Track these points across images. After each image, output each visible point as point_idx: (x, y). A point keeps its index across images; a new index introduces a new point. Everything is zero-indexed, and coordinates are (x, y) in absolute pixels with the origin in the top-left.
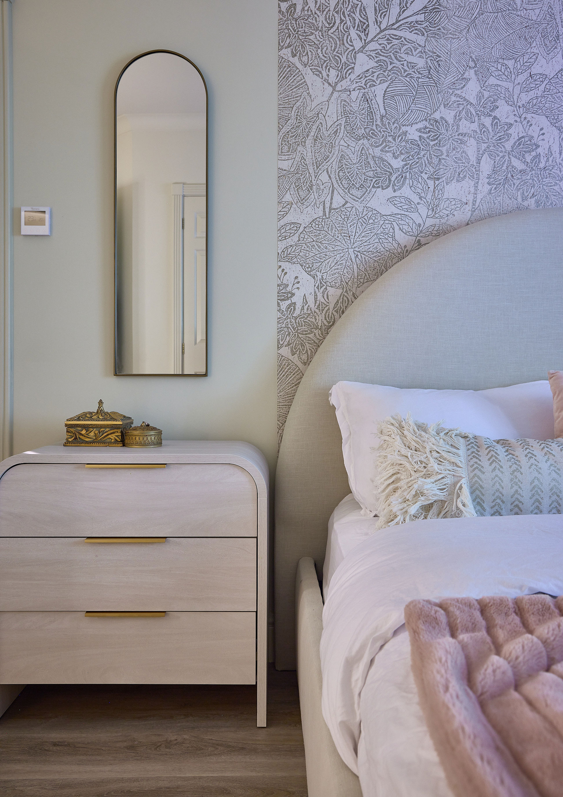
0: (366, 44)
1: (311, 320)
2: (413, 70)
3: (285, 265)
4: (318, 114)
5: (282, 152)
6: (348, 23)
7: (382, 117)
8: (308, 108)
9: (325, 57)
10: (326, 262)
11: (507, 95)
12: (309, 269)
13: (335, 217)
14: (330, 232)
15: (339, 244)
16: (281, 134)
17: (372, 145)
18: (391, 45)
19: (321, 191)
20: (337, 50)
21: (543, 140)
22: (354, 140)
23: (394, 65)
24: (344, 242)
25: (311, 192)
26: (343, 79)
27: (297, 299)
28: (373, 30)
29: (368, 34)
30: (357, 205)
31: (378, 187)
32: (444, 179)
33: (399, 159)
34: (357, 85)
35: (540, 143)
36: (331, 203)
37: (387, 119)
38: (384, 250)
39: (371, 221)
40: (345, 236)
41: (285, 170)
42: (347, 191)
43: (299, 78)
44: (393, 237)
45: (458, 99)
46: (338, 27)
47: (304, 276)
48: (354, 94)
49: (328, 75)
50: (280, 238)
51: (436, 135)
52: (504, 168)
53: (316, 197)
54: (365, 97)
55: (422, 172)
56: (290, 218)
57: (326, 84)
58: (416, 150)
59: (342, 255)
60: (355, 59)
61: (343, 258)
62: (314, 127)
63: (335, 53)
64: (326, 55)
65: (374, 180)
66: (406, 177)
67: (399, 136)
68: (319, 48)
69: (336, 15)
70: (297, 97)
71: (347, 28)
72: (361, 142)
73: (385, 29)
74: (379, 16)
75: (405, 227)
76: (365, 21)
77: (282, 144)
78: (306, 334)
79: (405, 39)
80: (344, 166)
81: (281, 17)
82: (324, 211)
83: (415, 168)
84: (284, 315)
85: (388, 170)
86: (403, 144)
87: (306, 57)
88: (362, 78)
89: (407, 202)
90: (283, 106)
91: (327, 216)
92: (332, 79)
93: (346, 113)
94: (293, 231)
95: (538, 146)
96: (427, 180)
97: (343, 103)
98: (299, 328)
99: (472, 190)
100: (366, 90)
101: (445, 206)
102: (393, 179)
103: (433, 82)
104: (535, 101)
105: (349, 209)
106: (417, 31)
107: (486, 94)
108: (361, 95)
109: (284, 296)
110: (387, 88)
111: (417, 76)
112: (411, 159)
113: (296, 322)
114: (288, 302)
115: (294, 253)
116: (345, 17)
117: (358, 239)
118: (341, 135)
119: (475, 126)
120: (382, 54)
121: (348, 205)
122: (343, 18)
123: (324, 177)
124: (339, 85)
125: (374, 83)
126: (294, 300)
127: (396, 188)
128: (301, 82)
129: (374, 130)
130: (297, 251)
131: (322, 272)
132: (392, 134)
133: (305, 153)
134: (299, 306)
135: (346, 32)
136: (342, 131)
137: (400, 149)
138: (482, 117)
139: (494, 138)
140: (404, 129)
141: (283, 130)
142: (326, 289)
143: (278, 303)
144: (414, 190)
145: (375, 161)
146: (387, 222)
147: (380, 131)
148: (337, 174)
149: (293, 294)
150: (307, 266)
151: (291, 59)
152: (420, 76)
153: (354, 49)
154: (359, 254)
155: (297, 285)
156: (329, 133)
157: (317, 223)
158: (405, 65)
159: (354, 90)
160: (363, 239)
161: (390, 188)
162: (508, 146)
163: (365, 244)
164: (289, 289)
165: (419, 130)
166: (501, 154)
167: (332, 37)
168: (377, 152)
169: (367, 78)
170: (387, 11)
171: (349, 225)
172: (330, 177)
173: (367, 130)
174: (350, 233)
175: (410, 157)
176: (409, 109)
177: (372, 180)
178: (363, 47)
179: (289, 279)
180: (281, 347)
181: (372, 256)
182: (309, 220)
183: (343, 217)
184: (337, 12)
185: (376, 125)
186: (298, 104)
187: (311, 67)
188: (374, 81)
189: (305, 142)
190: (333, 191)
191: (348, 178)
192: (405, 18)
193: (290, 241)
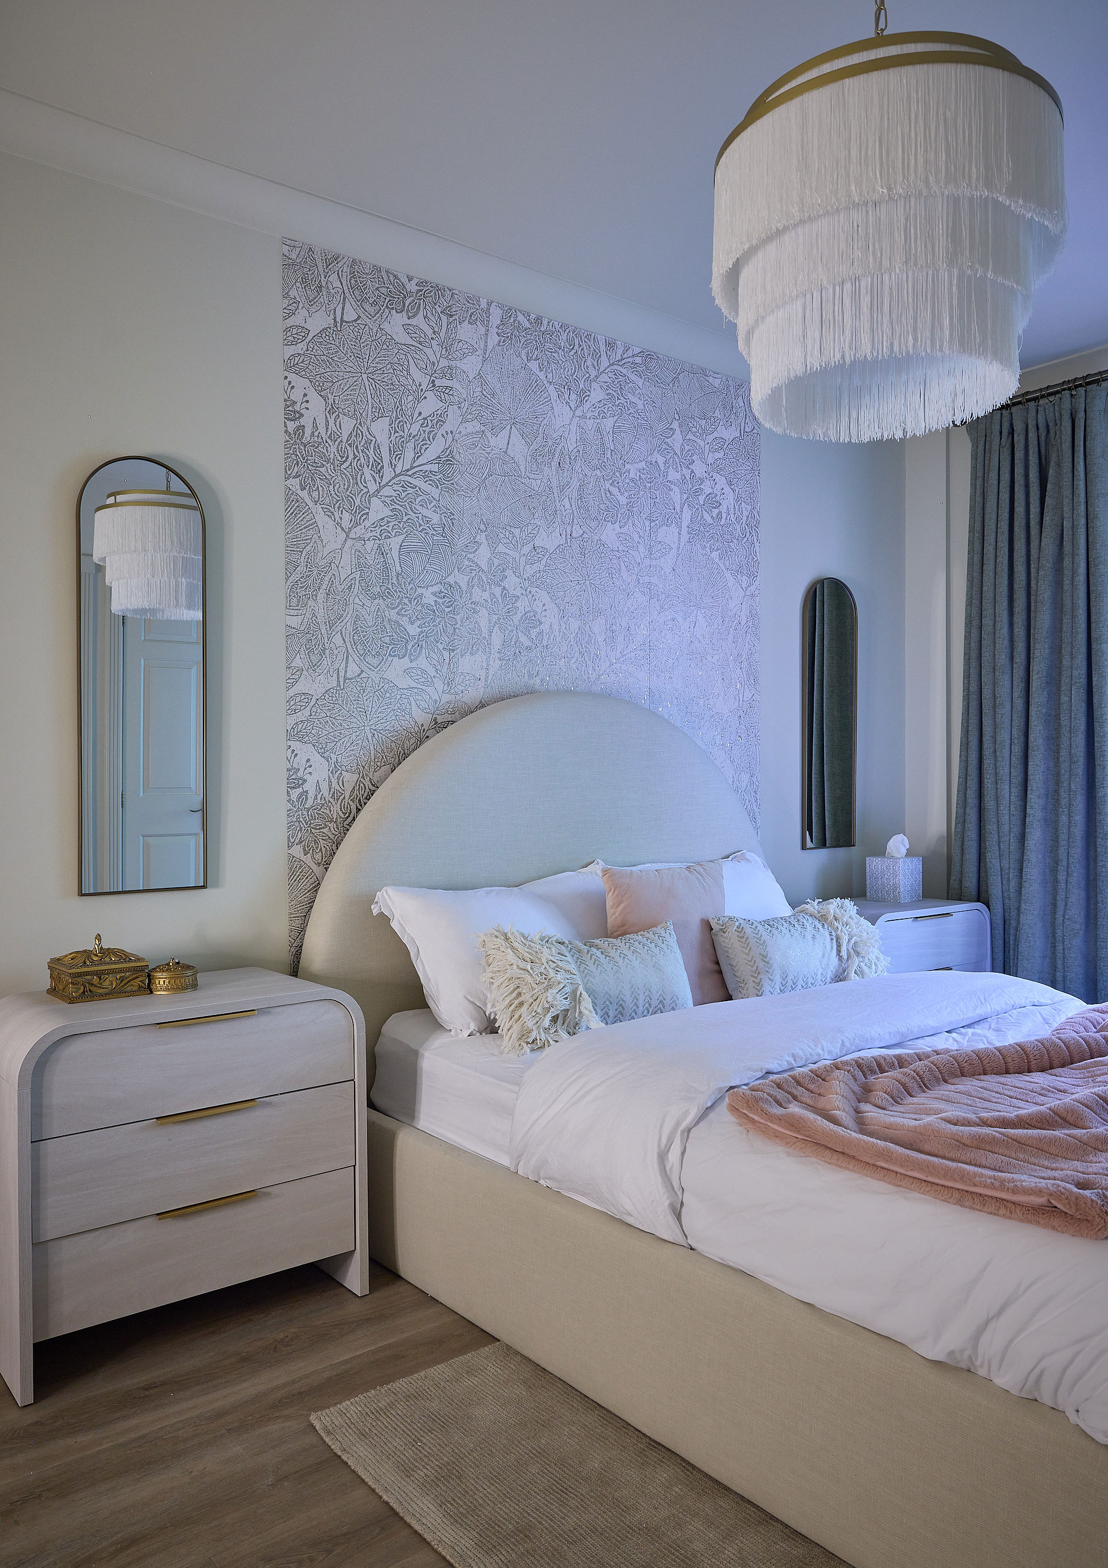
0: (381, 488)
1: (325, 811)
2: (428, 525)
3: (295, 745)
4: (330, 563)
6: (362, 459)
7: (398, 575)
9: (338, 496)
10: (341, 741)
11: (514, 566)
12: (323, 750)
13: (350, 689)
14: (344, 706)
15: (355, 720)
16: (289, 583)
18: (406, 493)
19: (335, 657)
20: (350, 490)
21: (546, 616)
22: (369, 598)
23: (409, 517)
25: (324, 656)
26: (357, 524)
27: (310, 787)
28: (388, 474)
29: (382, 476)
30: (373, 675)
31: (395, 656)
32: (458, 650)
35: (543, 619)
36: (346, 672)
39: (388, 695)
40: (361, 711)
41: (294, 628)
44: (410, 714)
45: (471, 564)
46: (351, 463)
47: (316, 759)
48: (369, 545)
50: (289, 711)
51: (450, 602)
52: (513, 643)
53: (329, 664)
54: (381, 550)
55: (437, 642)
56: (300, 687)
58: (432, 616)
59: (358, 733)
60: (370, 503)
62: (326, 578)
63: (348, 493)
65: (390, 648)
67: (415, 599)
68: (331, 484)
69: (349, 448)
70: (307, 539)
71: (361, 466)
73: (400, 475)
74: (393, 458)
76: (379, 461)
77: (290, 596)
78: (320, 829)
79: (420, 488)
80: (359, 628)
81: (288, 439)
82: (338, 681)
84: (295, 807)
88: (376, 526)
90: (291, 549)
91: (342, 688)
92: (346, 524)
93: (361, 566)
95: (541, 623)
96: (442, 651)
98: (312, 822)
99: (485, 664)
100: (381, 542)
101: (460, 682)
102: (409, 648)
103: (447, 541)
104: (538, 575)
105: (365, 680)
106: (431, 482)
107: (496, 562)
109: (294, 783)
113: (308, 815)
114: (300, 790)
115: (305, 731)
116: (358, 452)
119: (486, 595)
120: (397, 502)
121: (364, 675)
123: (338, 640)
126: (306, 787)
128: (311, 522)
130: (309, 728)
131: (337, 753)
133: (316, 609)
134: (311, 795)
137: (416, 614)
138: (493, 586)
139: (504, 610)
140: (420, 590)
141: (291, 579)
142: (341, 773)
143: (288, 792)
146: (403, 696)
147: (396, 591)
148: (351, 637)
149: (305, 781)
150: (320, 746)
151: (299, 492)
152: (435, 533)
153: (368, 492)
154: (375, 732)
155: (309, 770)
156: (343, 588)
157: (330, 694)
158: (420, 518)
159: (368, 540)
160: (381, 715)
162: (516, 619)
163: (382, 721)
164: (300, 774)
165: (434, 594)
166: (510, 628)
167: (344, 474)
169: (383, 528)
170: (401, 454)
171: (365, 698)
172: (344, 640)
174: (366, 708)
178: (377, 491)
179: (300, 762)
180: (292, 846)
181: (389, 735)
183: (359, 689)
184: (350, 445)
185: (392, 583)
186: (308, 548)
187: (322, 506)
188: (389, 532)
189: (316, 596)
190: (347, 657)
191: (364, 643)
192: (419, 466)
193: (301, 716)
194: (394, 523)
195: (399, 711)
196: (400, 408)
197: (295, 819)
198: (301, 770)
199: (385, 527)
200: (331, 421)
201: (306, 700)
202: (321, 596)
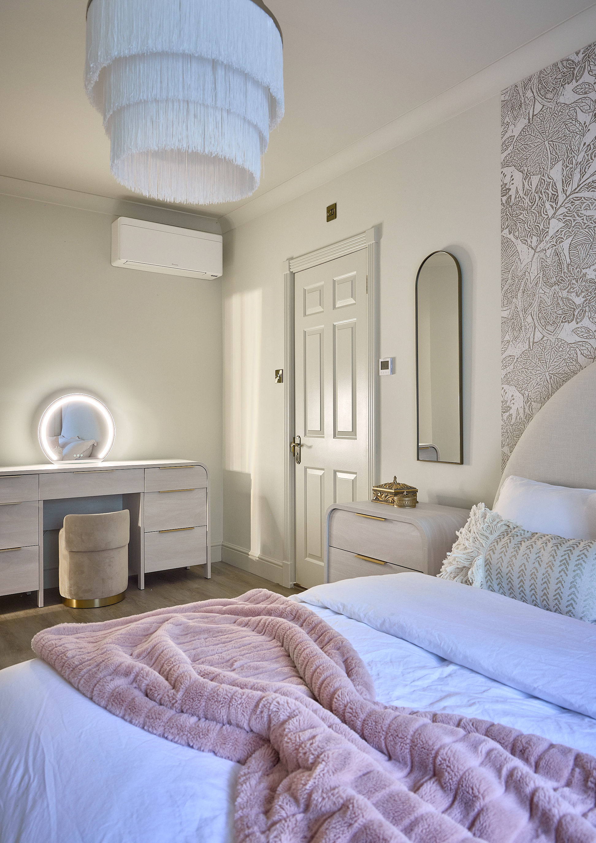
1: (522, 427)
2: (591, 222)
3: (506, 387)
4: (525, 273)
5: (503, 305)
6: (544, 198)
8: (519, 270)
9: (529, 228)
10: (531, 383)
12: (520, 389)
14: (533, 361)
16: (503, 292)
17: (561, 289)
20: (537, 221)
22: (548, 287)
23: (576, 221)
24: (542, 367)
27: (513, 411)
28: (561, 198)
29: (557, 202)
33: (581, 297)
34: (551, 244)
36: (534, 338)
37: (572, 266)
38: (570, 371)
39: (561, 349)
42: (544, 328)
43: (513, 249)
44: (576, 360)
47: (517, 394)
48: (549, 252)
49: (531, 242)
50: (503, 367)
56: (508, 353)
57: (530, 249)
58: (593, 288)
59: (541, 377)
60: (549, 224)
61: (542, 380)
63: (536, 224)
64: (530, 227)
66: (585, 310)
67: (580, 278)
69: (536, 195)
71: (543, 203)
72: (553, 288)
73: (570, 195)
74: (565, 186)
75: (585, 352)
76: (555, 193)
79: (584, 198)
81: (503, 207)
83: (593, 302)
85: (573, 307)
86: (584, 283)
87: (518, 232)
89: (587, 331)
93: (543, 268)
94: (510, 362)
97: (541, 260)
102: (576, 314)
105: (546, 342)
108: (553, 251)
110: (572, 241)
111: (594, 225)
112: (590, 295)
114: (508, 414)
116: (542, 195)
117: (552, 365)
118: (540, 285)
120: (568, 215)
121: (545, 338)
122: (541, 196)
124: (538, 247)
125: (562, 240)
126: (512, 411)
127: (578, 320)
129: (562, 277)
131: (528, 391)
132: (576, 277)
134: (514, 416)
135: (542, 205)
136: (541, 282)
140: (584, 271)
142: (531, 403)
144: (592, 321)
145: (563, 301)
146: (572, 349)
147: (567, 277)
149: (511, 408)
151: (509, 236)
153: (548, 217)
154: (552, 376)
155: (513, 401)
158: (585, 219)
161: (574, 321)
163: (557, 368)
164: (508, 404)
167: (534, 213)
168: (565, 294)
169: (558, 237)
170: (571, 180)
172: (533, 318)
173: (558, 278)
175: (589, 294)
176: (588, 254)
177: (561, 317)
178: (555, 214)
179: (508, 396)
182: (520, 352)
184: (537, 193)
186: (513, 267)
188: (562, 238)
190: (535, 329)
192: (584, 182)
194: (566, 230)
195: (568, 359)
196: (570, 149)
197: (505, 431)
198: (509, 401)
199: (559, 236)
200: (526, 184)
201: (512, 359)
202: (520, 294)
